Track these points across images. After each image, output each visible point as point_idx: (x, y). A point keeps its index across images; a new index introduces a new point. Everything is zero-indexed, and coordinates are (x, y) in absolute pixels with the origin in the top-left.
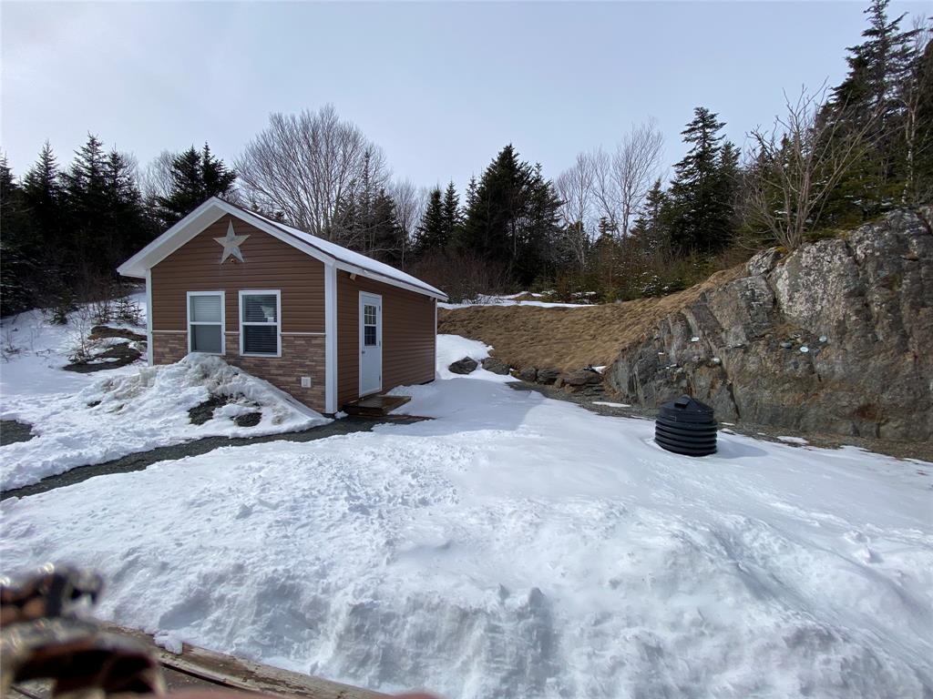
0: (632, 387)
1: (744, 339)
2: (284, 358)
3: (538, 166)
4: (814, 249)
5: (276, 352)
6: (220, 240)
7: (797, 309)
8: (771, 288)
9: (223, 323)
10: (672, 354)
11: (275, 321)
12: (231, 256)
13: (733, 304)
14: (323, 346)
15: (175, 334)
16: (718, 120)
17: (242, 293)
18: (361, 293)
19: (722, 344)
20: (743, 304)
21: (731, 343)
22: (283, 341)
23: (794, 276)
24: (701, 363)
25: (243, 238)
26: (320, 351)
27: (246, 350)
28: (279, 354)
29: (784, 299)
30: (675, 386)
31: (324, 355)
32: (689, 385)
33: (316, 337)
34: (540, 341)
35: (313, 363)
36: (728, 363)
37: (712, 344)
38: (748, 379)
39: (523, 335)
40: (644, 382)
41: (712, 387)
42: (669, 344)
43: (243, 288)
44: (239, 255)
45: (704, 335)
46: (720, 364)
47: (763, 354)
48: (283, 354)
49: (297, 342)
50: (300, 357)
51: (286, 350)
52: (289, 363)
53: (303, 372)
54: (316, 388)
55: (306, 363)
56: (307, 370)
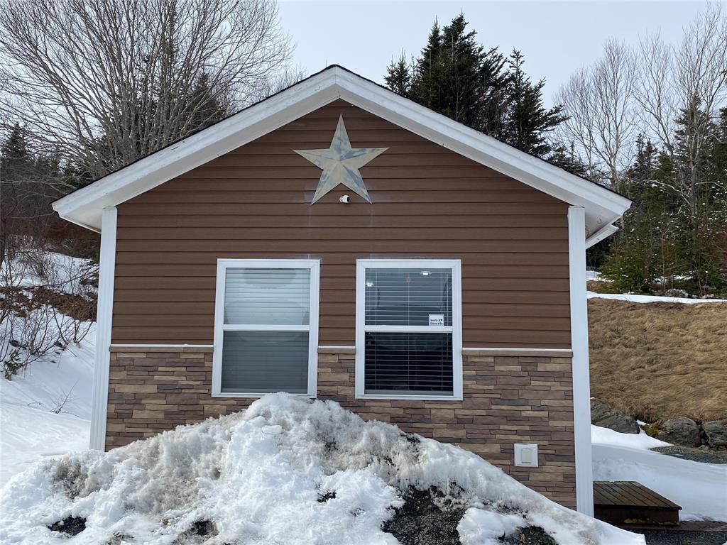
2: (469, 402)
3: (517, 56)
5: (449, 388)
6: (312, 155)
9: (313, 329)
11: (448, 322)
12: (341, 189)
14: (567, 377)
15: (177, 353)
17: (365, 265)
22: (466, 365)
25: (370, 155)
26: (556, 386)
27: (369, 386)
28: (458, 393)
31: (568, 397)
33: (548, 358)
35: (545, 414)
43: (366, 254)
44: (360, 188)
48: (467, 394)
49: (498, 368)
50: (510, 401)
51: (472, 385)
52: (484, 413)
53: (517, 433)
54: (551, 467)
55: (524, 414)
56: (528, 428)
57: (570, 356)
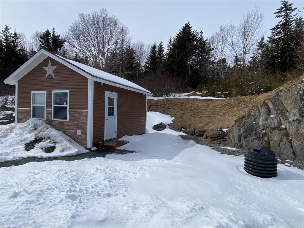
0: (240, 140)
1: (298, 116)
3: (202, 32)
5: (66, 118)
6: (45, 68)
9: (45, 105)
10: (261, 123)
11: (67, 104)
12: (50, 75)
13: (293, 98)
14: (86, 116)
15: (26, 110)
16: (293, 6)
17: (53, 92)
18: (106, 92)
19: (287, 118)
20: (298, 98)
21: (292, 118)
22: (70, 113)
24: (275, 128)
25: (54, 67)
26: (85, 118)
27: (55, 117)
28: (68, 119)
30: (261, 139)
31: (87, 121)
32: (268, 139)
33: (84, 112)
35: (83, 124)
36: (289, 129)
37: (281, 118)
38: (300, 137)
39: (189, 113)
40: (246, 137)
41: (281, 141)
42: (259, 118)
43: (54, 89)
44: (53, 75)
45: (277, 113)
46: (285, 129)
48: (70, 120)
49: (75, 114)
50: (77, 121)
51: (71, 118)
52: (72, 124)
53: (78, 128)
54: (83, 135)
55: (79, 124)
56: (79, 127)
57: (87, 112)
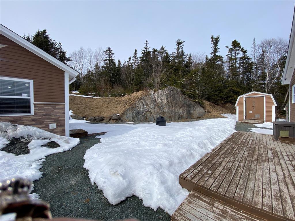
0: (133, 118)
1: (154, 106)
2: (36, 115)
3: (60, 44)
4: (161, 91)
5: (30, 112)
7: (159, 101)
8: (154, 97)
11: (29, 95)
13: (150, 100)
14: (63, 109)
19: (150, 107)
21: (151, 107)
22: (35, 107)
23: (158, 95)
24: (147, 111)
28: (32, 114)
29: (157, 99)
31: (64, 113)
32: (146, 116)
33: (59, 105)
34: (90, 108)
35: (58, 117)
36: (152, 111)
37: (148, 107)
38: (155, 114)
40: (136, 116)
41: (150, 116)
45: (146, 105)
46: (150, 111)
47: (157, 109)
48: (35, 113)
49: (45, 107)
50: (49, 115)
51: (37, 111)
52: (40, 118)
53: (50, 121)
54: (59, 128)
55: (52, 117)
56: (53, 120)
57: (64, 105)
